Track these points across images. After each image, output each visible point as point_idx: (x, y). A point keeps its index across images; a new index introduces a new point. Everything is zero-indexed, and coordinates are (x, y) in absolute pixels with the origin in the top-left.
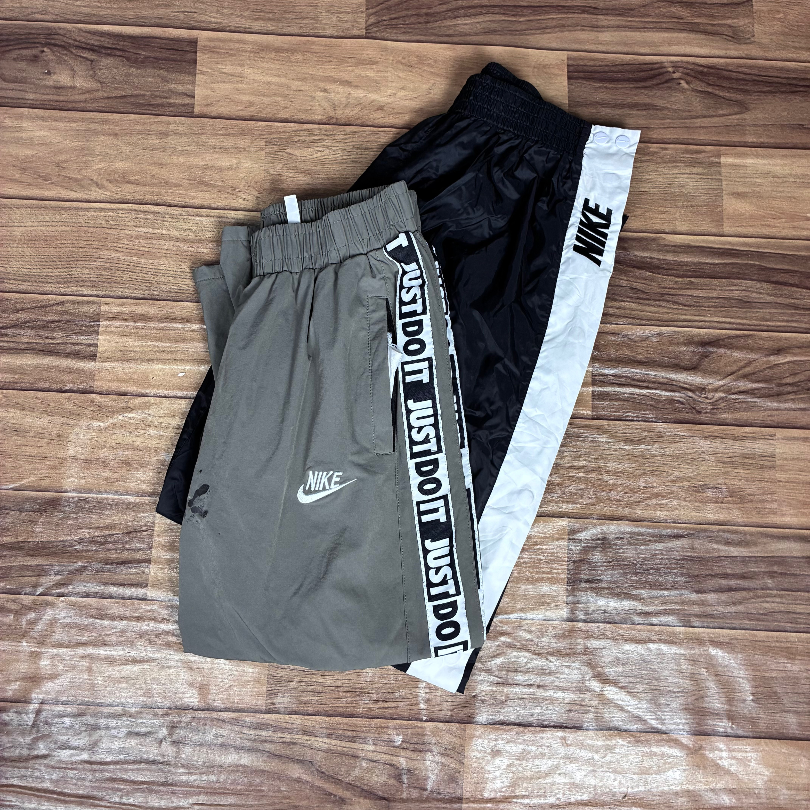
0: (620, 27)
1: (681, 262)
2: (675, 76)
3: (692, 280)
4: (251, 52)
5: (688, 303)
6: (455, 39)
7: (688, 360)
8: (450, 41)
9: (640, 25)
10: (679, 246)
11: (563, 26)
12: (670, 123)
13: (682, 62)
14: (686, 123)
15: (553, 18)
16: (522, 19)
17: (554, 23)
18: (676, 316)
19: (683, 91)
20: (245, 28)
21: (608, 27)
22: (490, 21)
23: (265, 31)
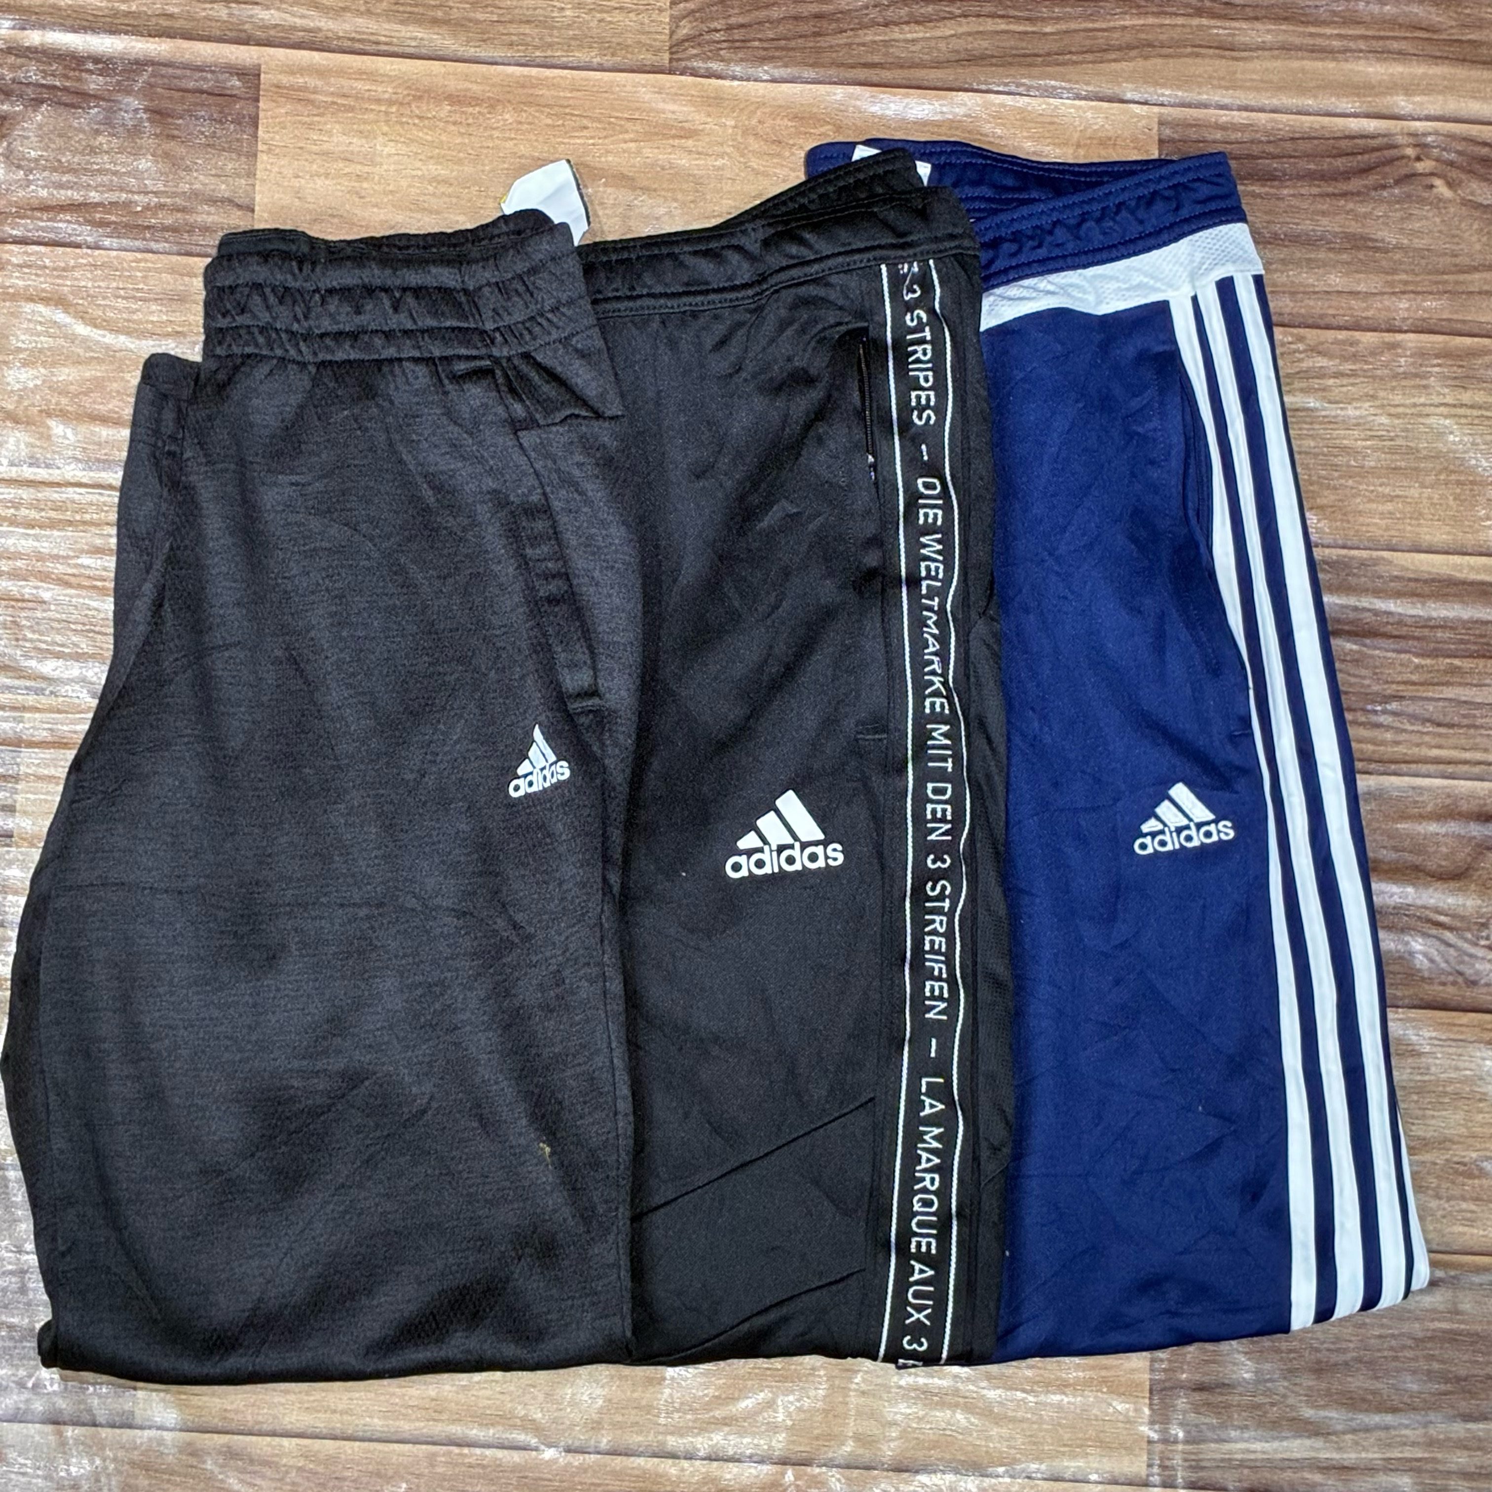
0: (1286, 48)
1: (1430, 619)
2: (1420, 167)
3: (1457, 662)
4: (390, 102)
5: (1447, 720)
6: (886, 75)
7: (1446, 857)
8: (875, 79)
9: (1336, 43)
10: (1426, 582)
11: (1150, 45)
12: (1406, 283)
13: (1436, 133)
14: (1445, 282)
15: (1124, 28)
16: (1048, 29)
17: (1128, 37)
18: (1416, 750)
19: (1439, 203)
20: (377, 43)
21: (1258, 49)
22: (969, 34)
23: (424, 51)
